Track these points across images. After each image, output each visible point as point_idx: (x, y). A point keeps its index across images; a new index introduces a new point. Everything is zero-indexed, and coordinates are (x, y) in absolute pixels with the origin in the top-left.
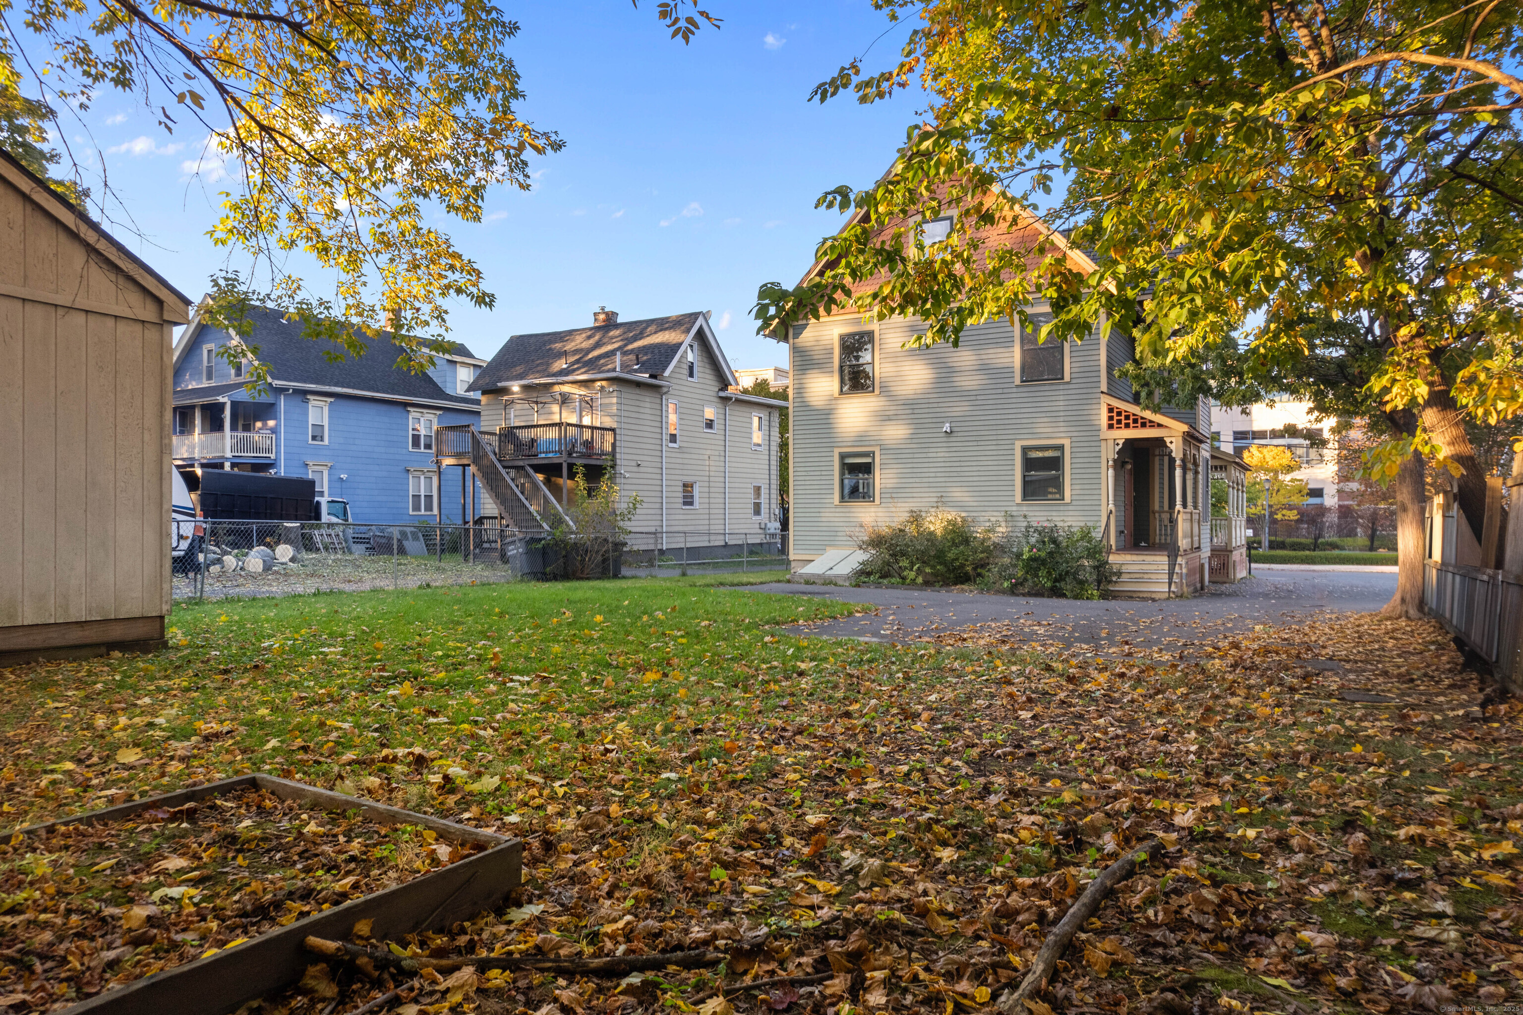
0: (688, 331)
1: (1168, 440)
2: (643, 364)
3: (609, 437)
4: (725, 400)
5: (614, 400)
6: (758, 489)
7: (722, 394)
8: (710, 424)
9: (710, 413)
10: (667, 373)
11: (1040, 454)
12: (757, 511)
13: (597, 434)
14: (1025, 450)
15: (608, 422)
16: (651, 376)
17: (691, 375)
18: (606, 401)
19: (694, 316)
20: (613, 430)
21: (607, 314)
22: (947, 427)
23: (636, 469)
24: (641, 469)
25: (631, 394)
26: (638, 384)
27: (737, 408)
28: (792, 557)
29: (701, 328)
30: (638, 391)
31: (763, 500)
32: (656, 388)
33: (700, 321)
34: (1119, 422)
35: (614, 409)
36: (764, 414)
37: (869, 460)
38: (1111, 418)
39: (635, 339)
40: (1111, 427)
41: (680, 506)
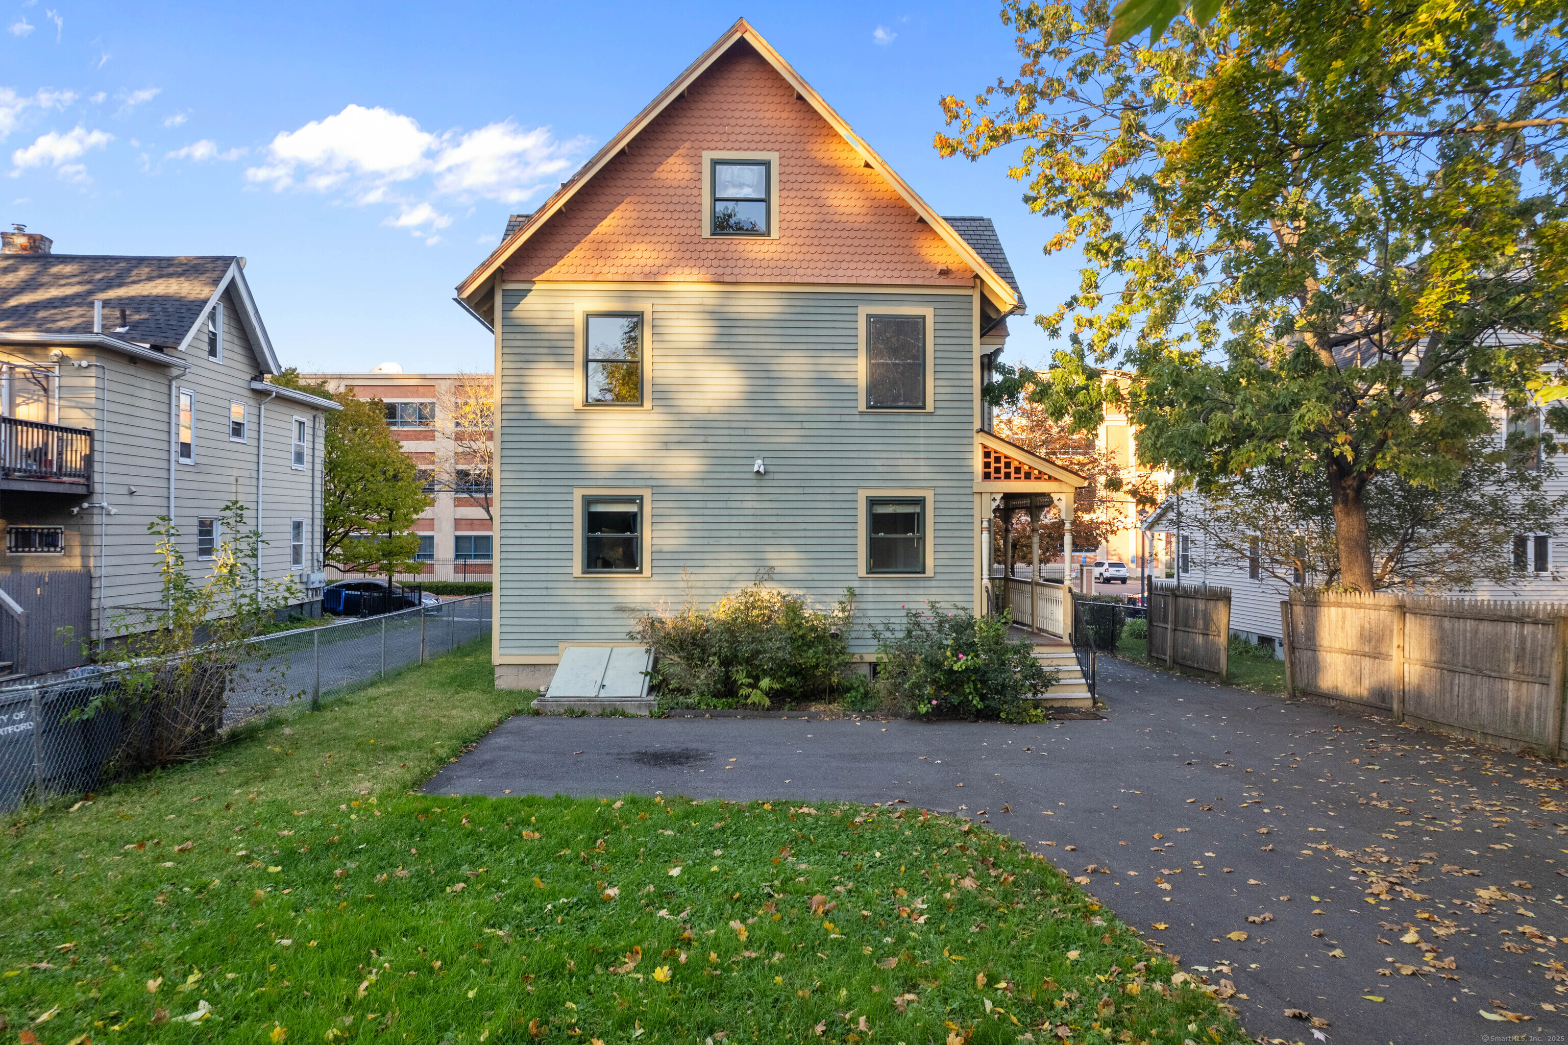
0: (216, 282)
1: (1055, 497)
2: (134, 326)
3: (81, 445)
4: (261, 394)
5: (92, 382)
6: (298, 526)
7: (257, 385)
8: (237, 429)
9: (238, 412)
10: (183, 347)
11: (890, 509)
12: (297, 560)
13: (54, 437)
14: (873, 502)
15: (77, 418)
16: (154, 347)
17: (213, 352)
18: (77, 382)
19: (226, 262)
20: (88, 433)
21: (31, 237)
22: (758, 465)
23: (127, 500)
24: (135, 500)
25: (120, 374)
26: (134, 359)
27: (274, 407)
28: (497, 659)
29: (233, 281)
30: (131, 370)
31: (305, 541)
32: (161, 367)
33: (232, 271)
34: (997, 470)
35: (90, 397)
36: (306, 418)
37: (633, 508)
38: (987, 465)
39: (109, 284)
40: (987, 476)
41: (194, 556)
